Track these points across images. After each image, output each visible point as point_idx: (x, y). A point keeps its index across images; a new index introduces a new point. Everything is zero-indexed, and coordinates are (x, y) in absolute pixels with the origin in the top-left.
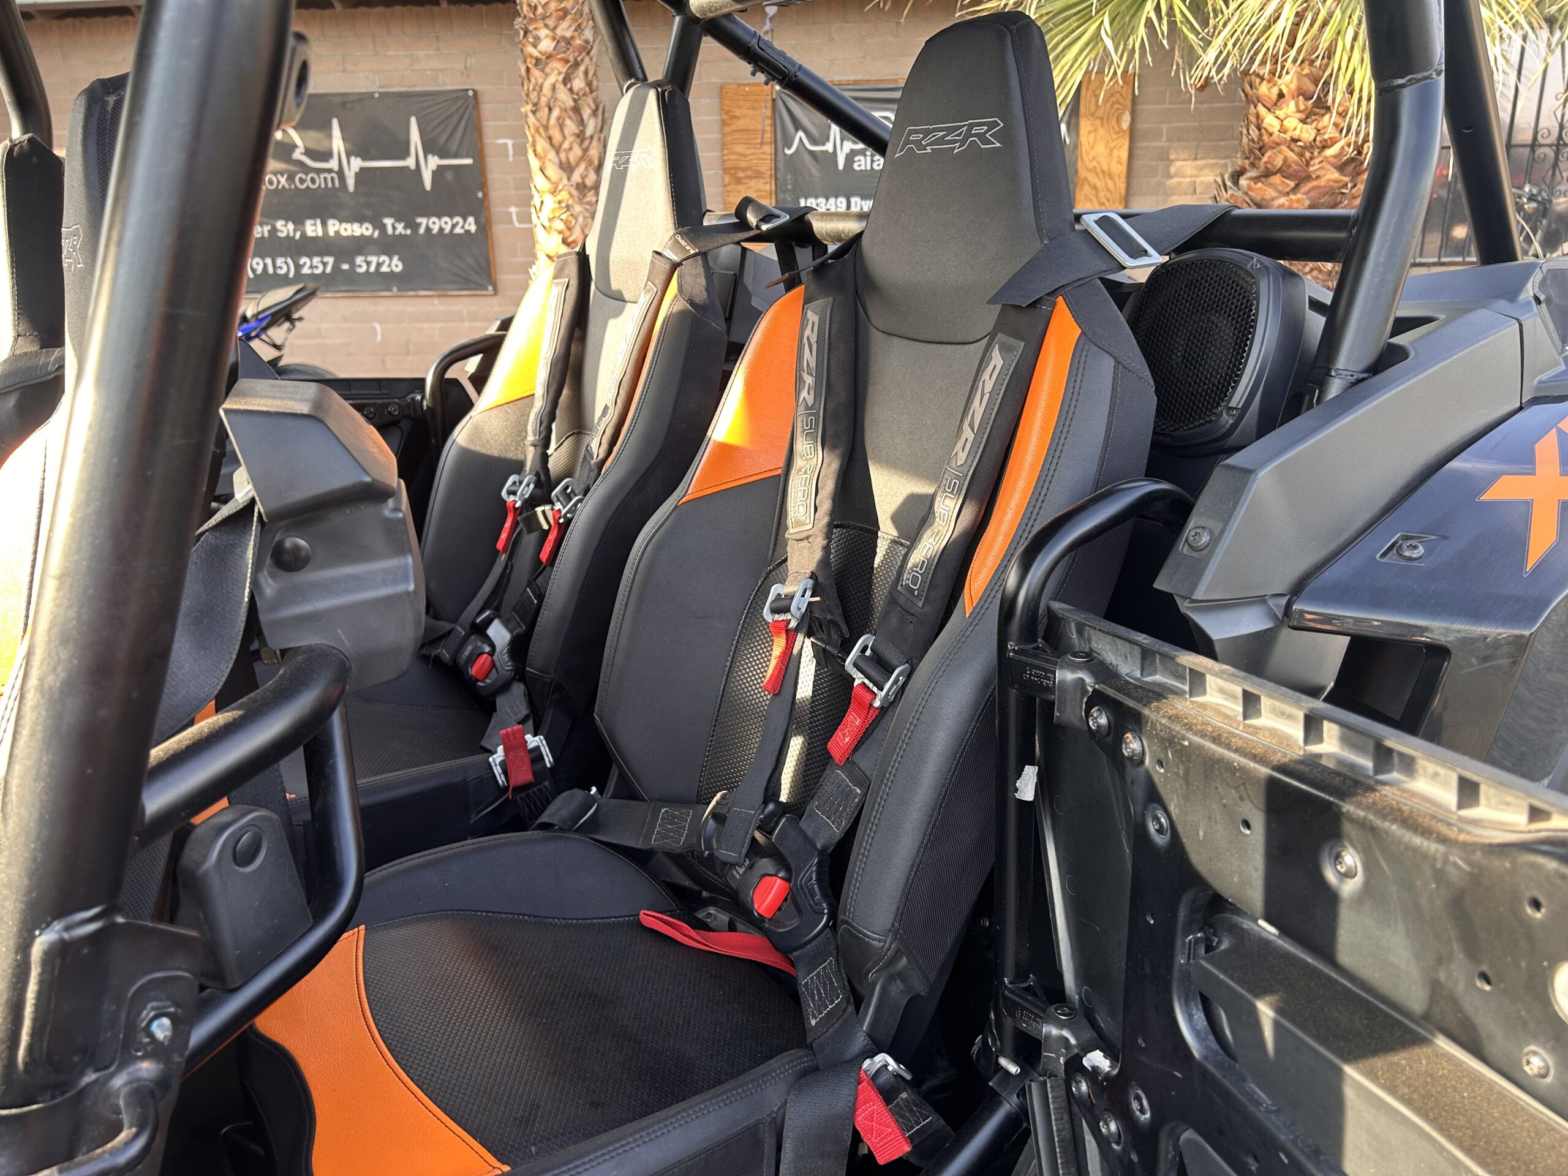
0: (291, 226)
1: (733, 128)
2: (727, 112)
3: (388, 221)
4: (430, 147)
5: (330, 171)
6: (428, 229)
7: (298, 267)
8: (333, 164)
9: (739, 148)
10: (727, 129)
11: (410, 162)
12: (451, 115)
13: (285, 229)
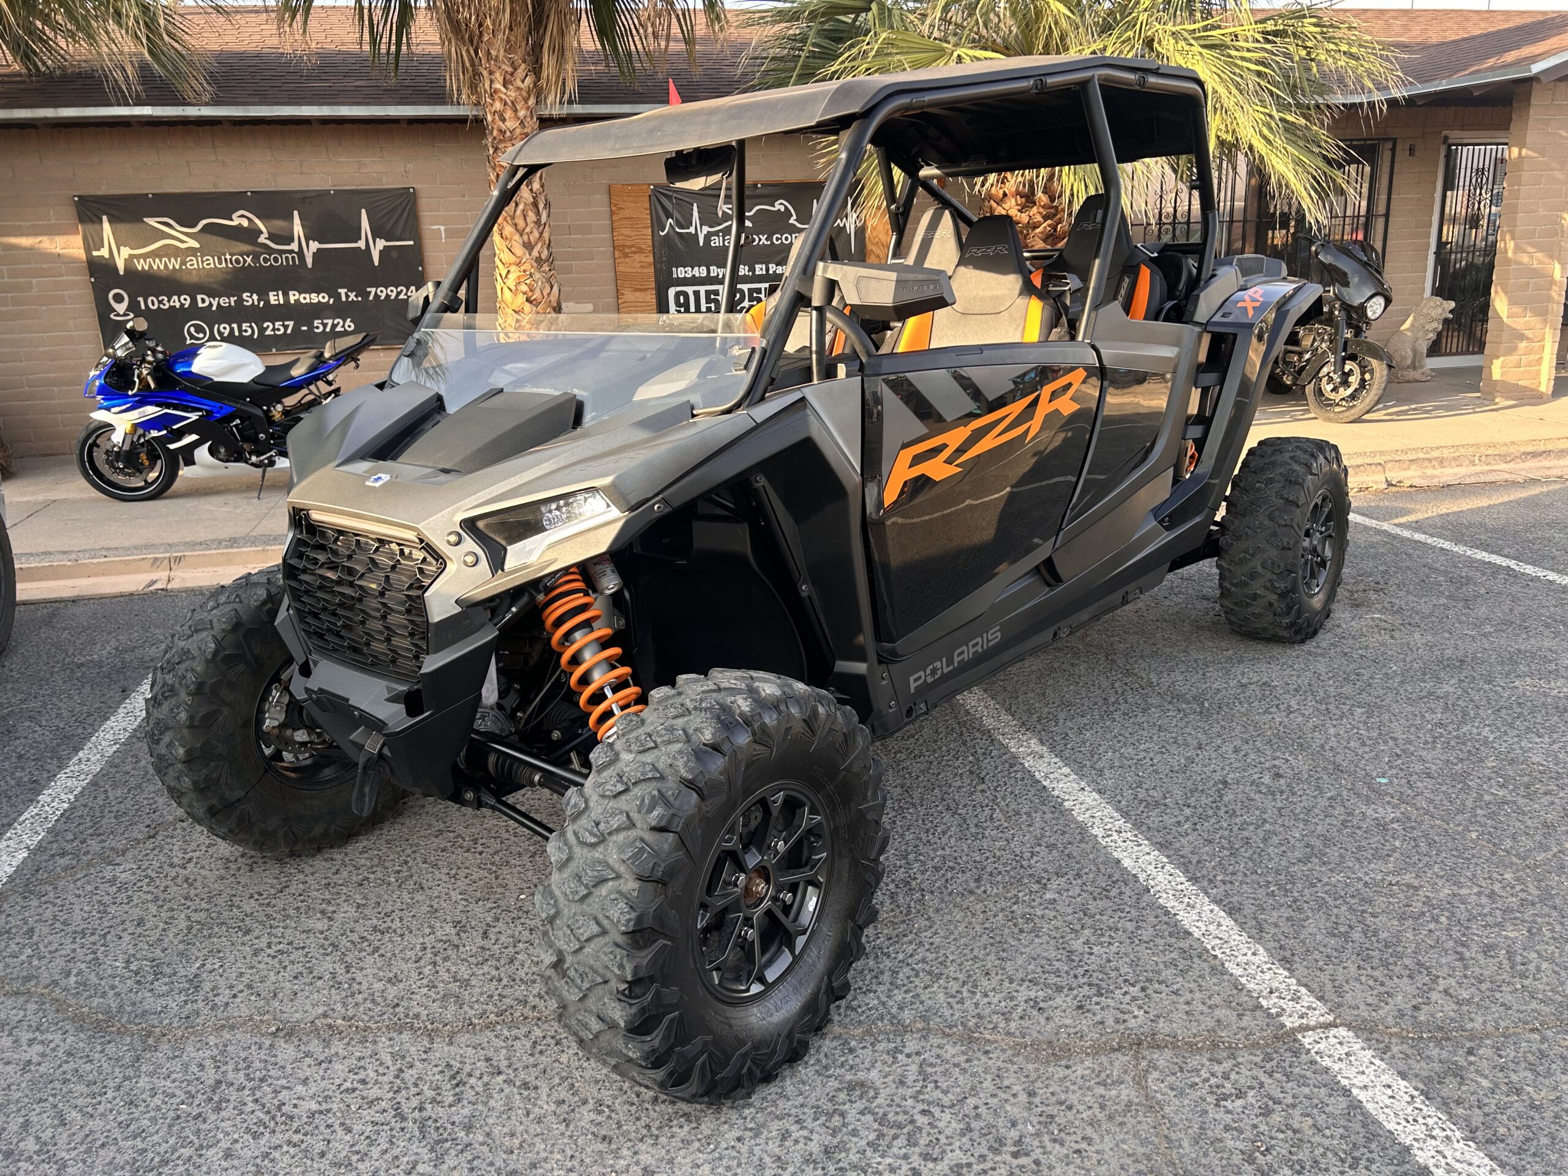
0: (255, 297)
1: (620, 216)
2: (615, 205)
3: (343, 291)
4: (377, 233)
5: (291, 252)
6: (376, 295)
7: (262, 330)
8: (294, 246)
9: (625, 231)
10: (615, 217)
11: (361, 244)
12: (396, 207)
13: (250, 299)
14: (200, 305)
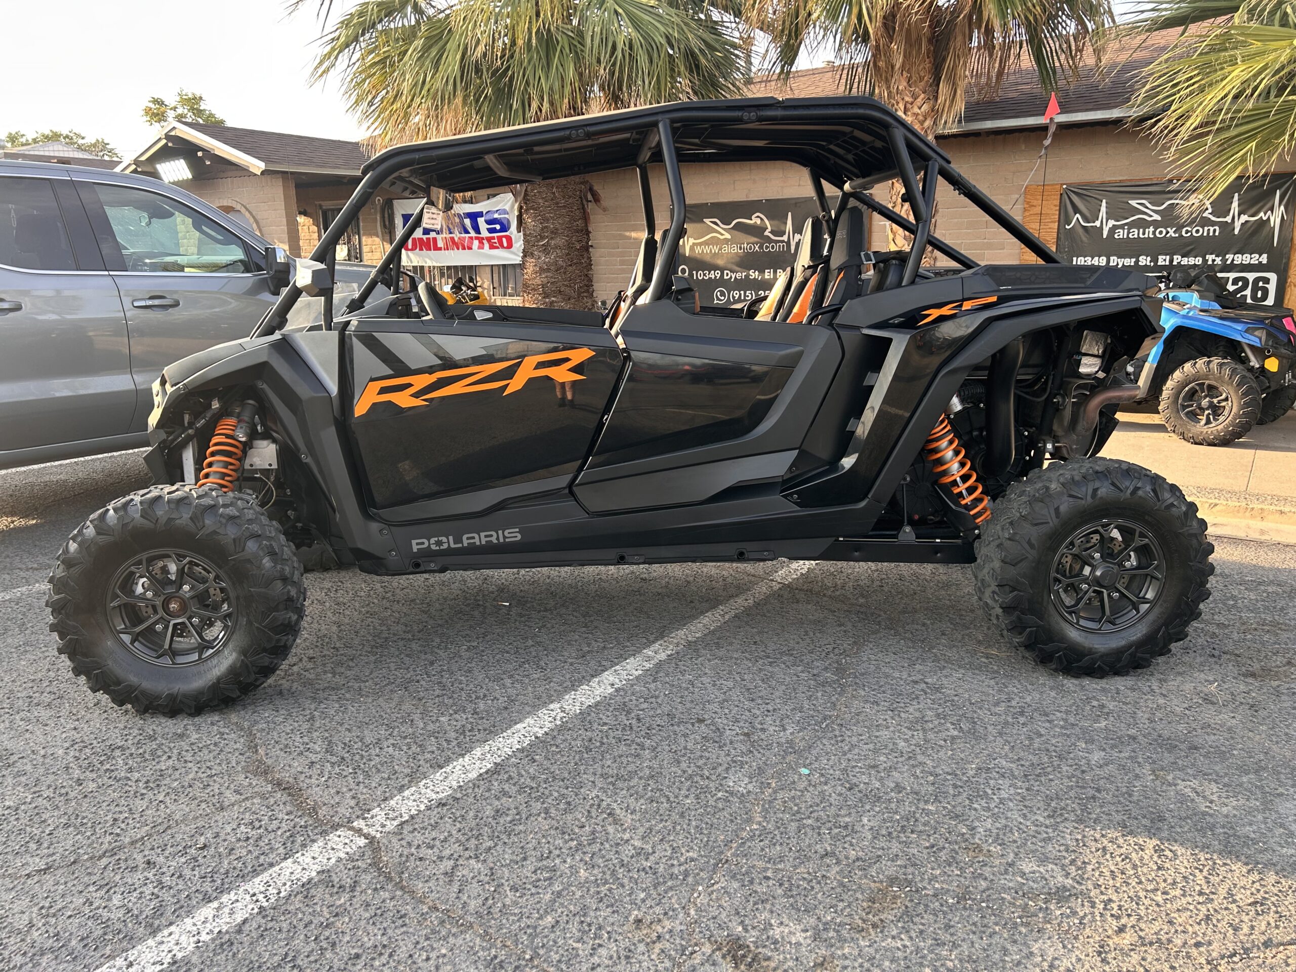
0: (757, 273)
1: (1031, 212)
2: (1028, 203)
5: (783, 242)
8: (785, 238)
10: (1027, 214)
13: (754, 274)
14: (725, 277)
